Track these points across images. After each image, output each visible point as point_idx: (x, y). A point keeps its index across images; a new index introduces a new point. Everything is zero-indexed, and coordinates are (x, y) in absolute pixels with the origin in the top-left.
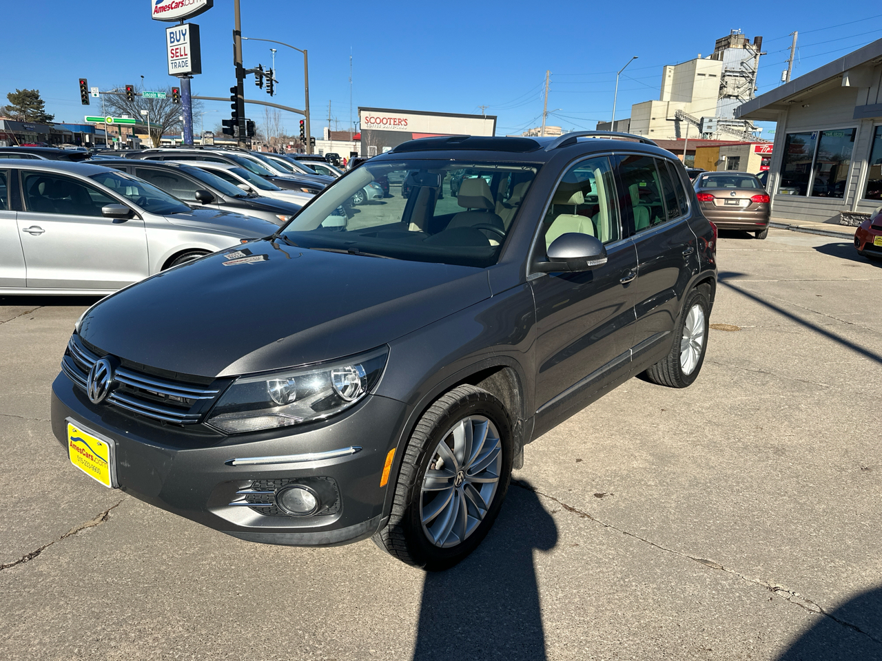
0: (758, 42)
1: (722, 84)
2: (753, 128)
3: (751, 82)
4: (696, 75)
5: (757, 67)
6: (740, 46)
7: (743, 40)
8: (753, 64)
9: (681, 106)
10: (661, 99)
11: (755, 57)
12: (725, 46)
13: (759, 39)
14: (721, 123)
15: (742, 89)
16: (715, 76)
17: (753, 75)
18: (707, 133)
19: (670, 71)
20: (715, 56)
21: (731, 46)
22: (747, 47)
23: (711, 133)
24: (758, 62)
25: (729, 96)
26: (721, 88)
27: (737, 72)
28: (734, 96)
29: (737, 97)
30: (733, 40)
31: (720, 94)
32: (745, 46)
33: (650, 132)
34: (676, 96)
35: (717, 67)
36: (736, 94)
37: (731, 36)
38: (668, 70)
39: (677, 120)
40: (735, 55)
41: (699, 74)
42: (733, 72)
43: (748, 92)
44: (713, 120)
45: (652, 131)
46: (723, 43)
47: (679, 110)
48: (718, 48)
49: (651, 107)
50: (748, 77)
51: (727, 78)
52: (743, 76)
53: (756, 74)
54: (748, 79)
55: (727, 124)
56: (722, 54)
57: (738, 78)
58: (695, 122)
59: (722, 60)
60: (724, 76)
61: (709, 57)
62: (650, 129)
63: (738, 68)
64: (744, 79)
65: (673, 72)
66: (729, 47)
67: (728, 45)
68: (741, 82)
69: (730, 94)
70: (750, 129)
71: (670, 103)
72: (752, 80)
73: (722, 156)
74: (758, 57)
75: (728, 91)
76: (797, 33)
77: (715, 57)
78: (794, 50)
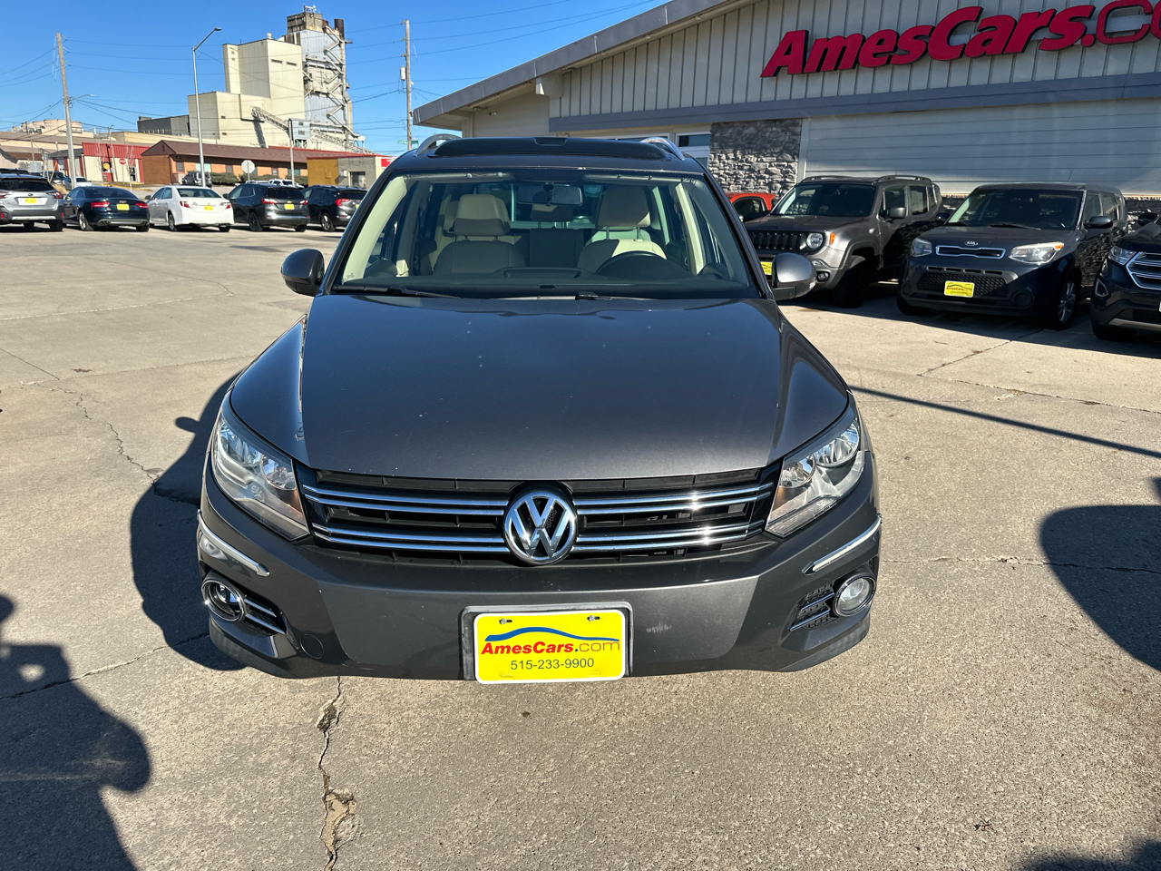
0: (338, 25)
1: (305, 77)
2: (354, 136)
3: (340, 76)
4: (270, 61)
5: (344, 58)
6: (319, 29)
7: (321, 22)
8: (339, 54)
9: (258, 102)
10: (228, 90)
11: (339, 45)
12: (299, 26)
13: (340, 22)
14: (314, 128)
15: (331, 85)
16: (295, 65)
17: (341, 68)
18: (300, 141)
19: (233, 53)
20: (289, 38)
21: (308, 27)
22: (328, 31)
23: (304, 141)
24: (344, 52)
25: (318, 93)
26: (306, 81)
27: (321, 62)
28: (324, 94)
29: (327, 94)
30: (308, 20)
31: (306, 90)
32: (324, 29)
33: (221, 135)
34: (247, 89)
35: (293, 52)
36: (326, 92)
37: (304, 14)
38: (229, 51)
39: (257, 121)
40: (315, 39)
41: (273, 61)
42: (317, 61)
43: (339, 89)
44: (304, 123)
45: (224, 134)
46: (297, 22)
47: (256, 108)
48: (291, 28)
49: (216, 103)
50: (336, 70)
51: (310, 69)
52: (330, 69)
53: (344, 67)
54: (336, 72)
55: (322, 129)
56: (298, 35)
57: (324, 71)
58: (281, 125)
59: (299, 44)
60: (306, 66)
61: (283, 39)
62: (221, 132)
63: (321, 57)
64: (331, 71)
65: (236, 53)
66: (305, 28)
67: (303, 25)
68: (329, 76)
69: (319, 90)
70: (350, 137)
71: (242, 96)
72: (340, 74)
73: (343, 171)
74: (343, 45)
75: (315, 86)
76: (408, 22)
77: (289, 40)
78: (409, 42)
